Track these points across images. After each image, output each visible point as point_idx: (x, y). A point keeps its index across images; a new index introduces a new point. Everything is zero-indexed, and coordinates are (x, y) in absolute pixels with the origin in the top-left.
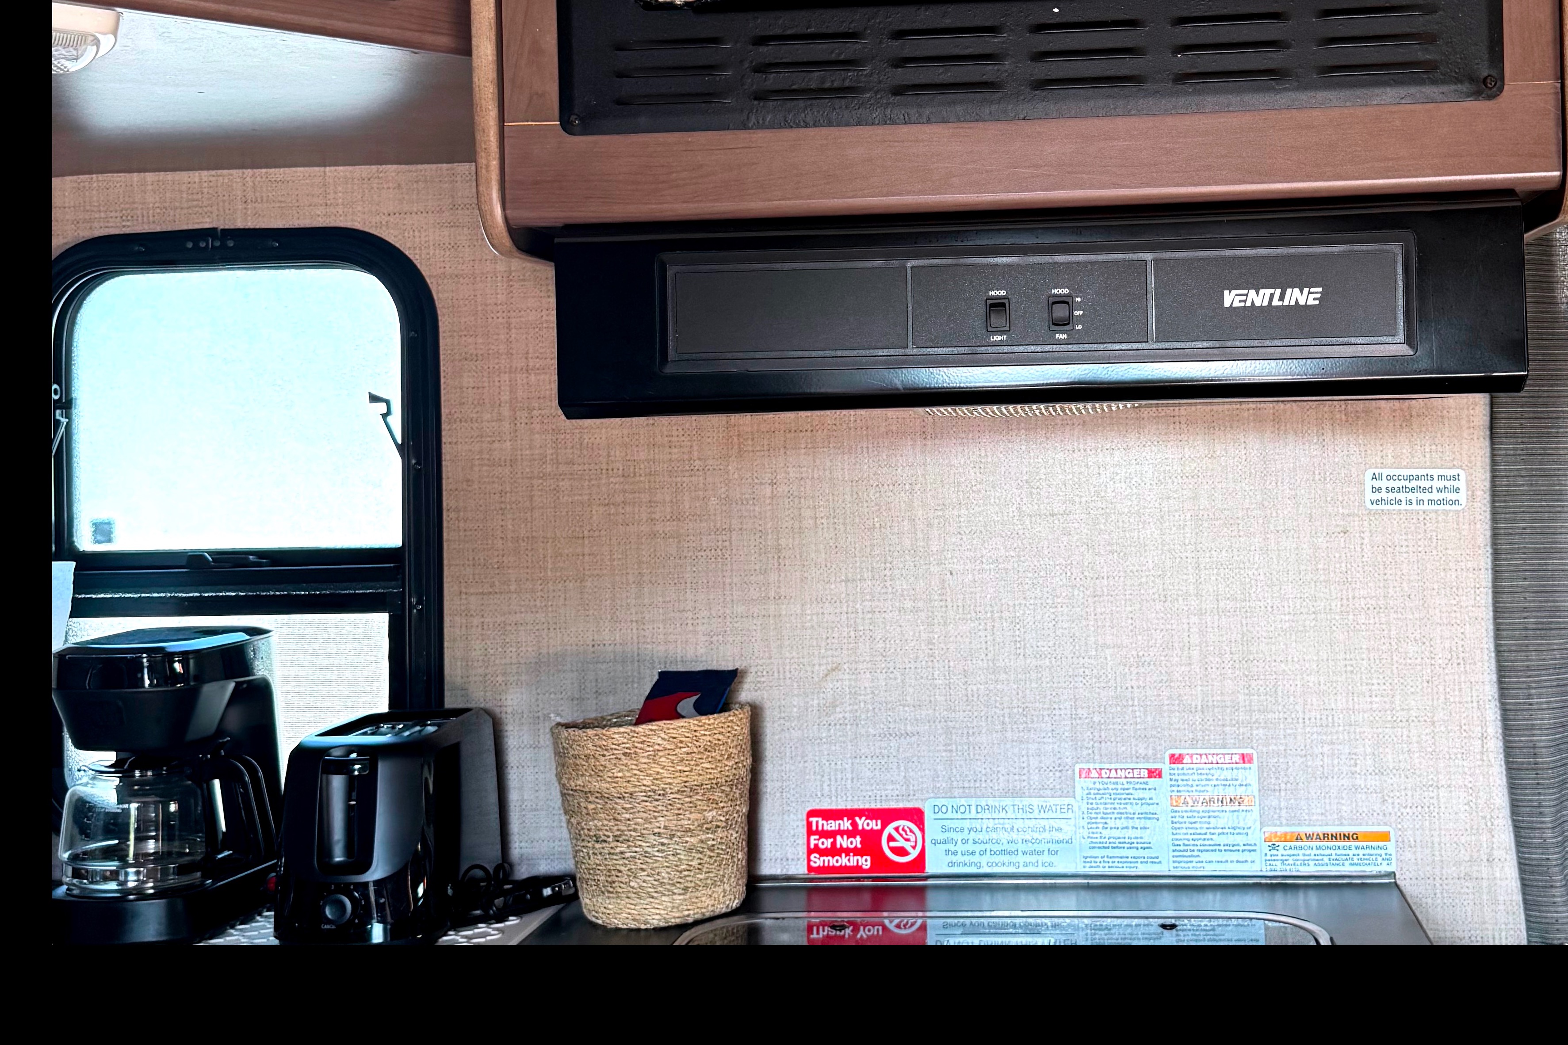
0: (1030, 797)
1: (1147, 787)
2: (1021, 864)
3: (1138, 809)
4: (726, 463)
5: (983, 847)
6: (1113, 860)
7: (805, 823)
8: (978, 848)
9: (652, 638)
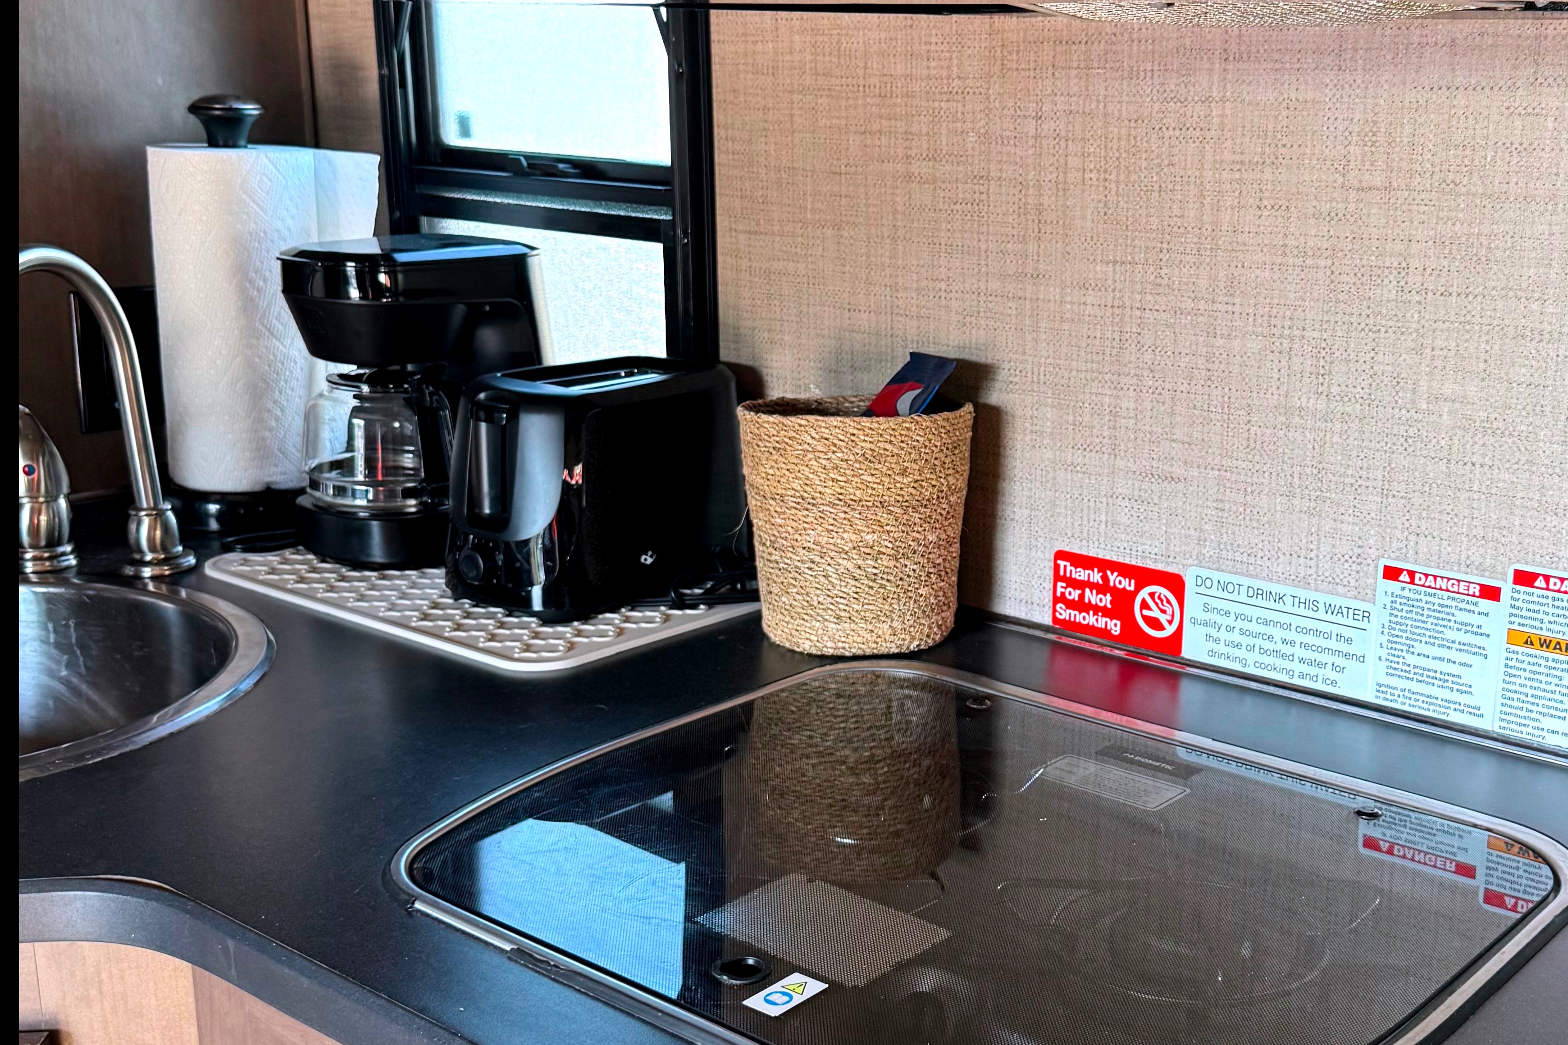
0: (1316, 590)
1: (1477, 610)
2: (1296, 674)
3: (1460, 637)
4: (987, 86)
5: (1251, 641)
6: (1418, 697)
7: (1052, 564)
8: (1245, 641)
9: (905, 310)
